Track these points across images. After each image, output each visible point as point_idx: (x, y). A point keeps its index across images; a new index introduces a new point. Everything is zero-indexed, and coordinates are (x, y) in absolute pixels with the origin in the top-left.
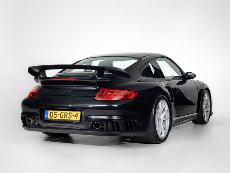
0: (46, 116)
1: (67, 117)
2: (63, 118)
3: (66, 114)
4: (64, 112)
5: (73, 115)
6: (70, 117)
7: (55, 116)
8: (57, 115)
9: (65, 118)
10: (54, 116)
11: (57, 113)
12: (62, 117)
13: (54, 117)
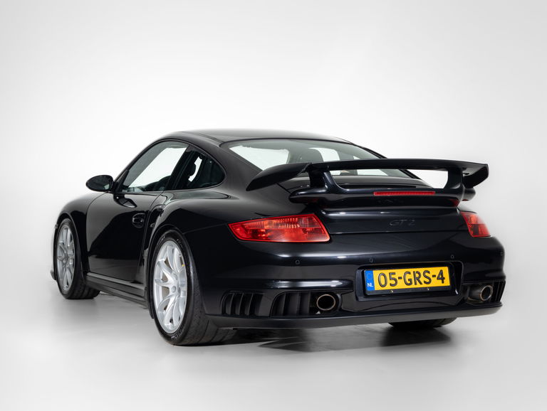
0: (369, 285)
1: (422, 282)
2: (413, 286)
5: (434, 276)
8: (397, 279)
9: (416, 284)
12: (409, 282)
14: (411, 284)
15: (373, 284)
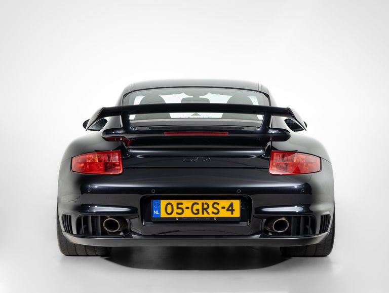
0: (156, 212)
1: (210, 212)
2: (200, 215)
3: (205, 206)
4: (200, 202)
5: (223, 208)
6: (216, 211)
7: (180, 211)
8: (184, 208)
9: (203, 214)
10: (176, 210)
11: (182, 204)
12: (196, 212)
13: (177, 213)
14: (198, 213)
15: (159, 212)
